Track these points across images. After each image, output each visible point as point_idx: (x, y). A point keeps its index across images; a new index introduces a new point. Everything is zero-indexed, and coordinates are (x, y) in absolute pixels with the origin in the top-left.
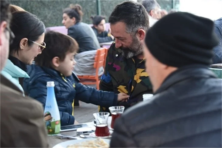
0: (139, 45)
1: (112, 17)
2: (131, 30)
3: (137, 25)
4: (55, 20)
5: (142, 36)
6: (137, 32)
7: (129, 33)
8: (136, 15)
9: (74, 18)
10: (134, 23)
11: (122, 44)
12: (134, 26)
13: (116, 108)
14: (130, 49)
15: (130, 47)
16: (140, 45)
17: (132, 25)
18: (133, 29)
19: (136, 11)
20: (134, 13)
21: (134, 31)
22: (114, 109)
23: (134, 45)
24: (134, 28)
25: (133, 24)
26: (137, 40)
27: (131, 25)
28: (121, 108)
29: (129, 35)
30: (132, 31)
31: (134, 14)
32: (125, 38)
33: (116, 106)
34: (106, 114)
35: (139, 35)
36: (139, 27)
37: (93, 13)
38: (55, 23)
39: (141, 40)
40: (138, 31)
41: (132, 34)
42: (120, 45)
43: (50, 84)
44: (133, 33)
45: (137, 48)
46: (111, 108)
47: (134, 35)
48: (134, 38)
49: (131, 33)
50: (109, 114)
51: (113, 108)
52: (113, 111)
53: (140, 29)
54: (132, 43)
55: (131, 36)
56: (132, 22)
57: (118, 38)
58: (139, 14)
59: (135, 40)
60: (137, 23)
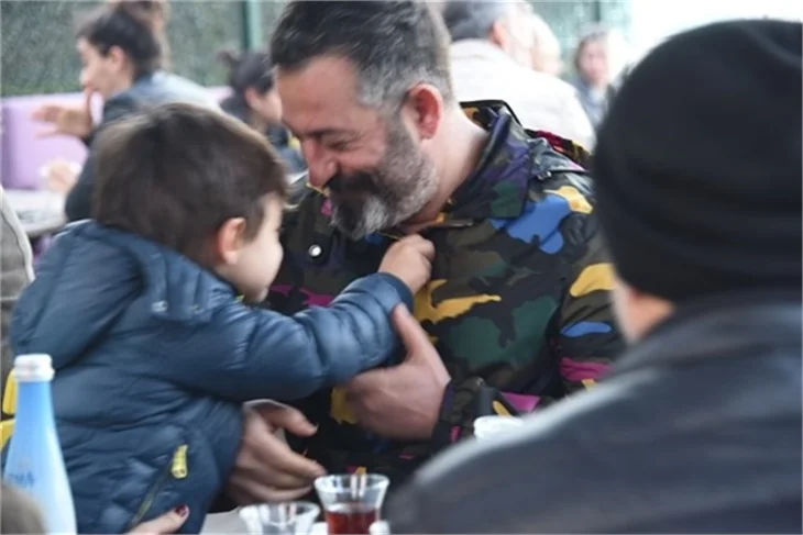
0: (419, 163)
1: (289, 35)
2: (381, 92)
3: (406, 67)
4: (38, 67)
5: (428, 119)
6: (406, 98)
7: (372, 106)
8: (396, 19)
9: (117, 52)
10: (394, 57)
11: (339, 166)
12: (394, 71)
13: (346, 484)
15: (376, 172)
16: (422, 161)
17: (384, 68)
18: (387, 88)
20: (387, 12)
21: (392, 96)
22: (340, 490)
23: (396, 164)
25: (389, 60)
27: (379, 65)
28: (370, 482)
29: (371, 117)
30: (385, 97)
31: (388, 18)
32: (353, 132)
33: (346, 477)
34: (300, 511)
35: (417, 116)
36: (414, 75)
38: (34, 78)
39: (422, 138)
40: (413, 94)
41: (383, 113)
42: (331, 168)
43: (32, 367)
44: (388, 105)
45: (409, 177)
46: (324, 483)
47: (391, 113)
48: (392, 129)
49: (382, 107)
50: (314, 511)
51: (335, 484)
52: (334, 497)
53: (421, 83)
54: (388, 153)
55: (379, 120)
56: (382, 54)
57: (317, 135)
58: (410, 14)
59: (396, 141)
60: (404, 59)
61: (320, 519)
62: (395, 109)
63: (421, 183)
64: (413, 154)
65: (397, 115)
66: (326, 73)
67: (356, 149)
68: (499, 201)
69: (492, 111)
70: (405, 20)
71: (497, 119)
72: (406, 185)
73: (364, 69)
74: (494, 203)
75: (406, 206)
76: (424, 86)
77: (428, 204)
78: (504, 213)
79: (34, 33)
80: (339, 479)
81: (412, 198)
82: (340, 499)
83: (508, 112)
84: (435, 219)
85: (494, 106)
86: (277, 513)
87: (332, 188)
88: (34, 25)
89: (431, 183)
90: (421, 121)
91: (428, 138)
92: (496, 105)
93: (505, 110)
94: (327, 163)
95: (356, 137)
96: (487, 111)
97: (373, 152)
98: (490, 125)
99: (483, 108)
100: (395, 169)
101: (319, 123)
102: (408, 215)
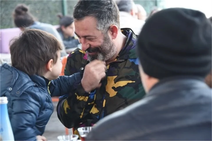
2: (103, 26)
3: (109, 20)
4: (8, 21)
5: (114, 34)
6: (109, 28)
7: (101, 30)
8: (108, 7)
10: (107, 17)
11: (90, 45)
12: (106, 21)
13: (86, 129)
14: (100, 49)
15: (100, 47)
16: (112, 45)
17: (104, 20)
18: (104, 26)
19: (108, 3)
20: (105, 5)
21: (106, 28)
22: (85, 131)
24: (106, 23)
25: (105, 18)
26: (109, 38)
27: (103, 19)
29: (100, 32)
30: (104, 28)
33: (86, 127)
34: (74, 137)
35: (111, 33)
36: (112, 22)
37: (56, 11)
39: (113, 39)
40: (111, 27)
41: (103, 32)
42: (88, 46)
44: (104, 30)
45: (109, 49)
46: (80, 130)
47: (105, 32)
48: (105, 36)
49: (103, 30)
50: (77, 137)
51: (83, 129)
52: (83, 133)
53: (113, 24)
54: (103, 43)
55: (102, 33)
56: (104, 16)
57: (85, 37)
58: (111, 6)
59: (106, 40)
60: (109, 18)
61: (79, 139)
62: (106, 31)
63: (112, 51)
64: (110, 43)
65: (107, 32)
66: (89, 21)
67: (96, 41)
68: (131, 54)
69: (127, 31)
70: (110, 8)
71: (129, 33)
72: (108, 51)
73: (99, 20)
74: (130, 55)
75: (108, 57)
76: (114, 25)
77: (113, 56)
78: (132, 57)
79: (7, 12)
80: (84, 128)
81: (109, 54)
82: (84, 133)
83: (132, 31)
84: (115, 60)
85: (128, 30)
86: (68, 137)
87: (88, 51)
88: (7, 10)
89: (114, 51)
90: (113, 34)
91: (114, 39)
92: (128, 29)
93: (130, 31)
94: (87, 44)
95: (96, 38)
96: (126, 31)
97: (100, 42)
98: (127, 35)
99: (125, 30)
100: (105, 46)
101: (86, 34)
102: (108, 59)
